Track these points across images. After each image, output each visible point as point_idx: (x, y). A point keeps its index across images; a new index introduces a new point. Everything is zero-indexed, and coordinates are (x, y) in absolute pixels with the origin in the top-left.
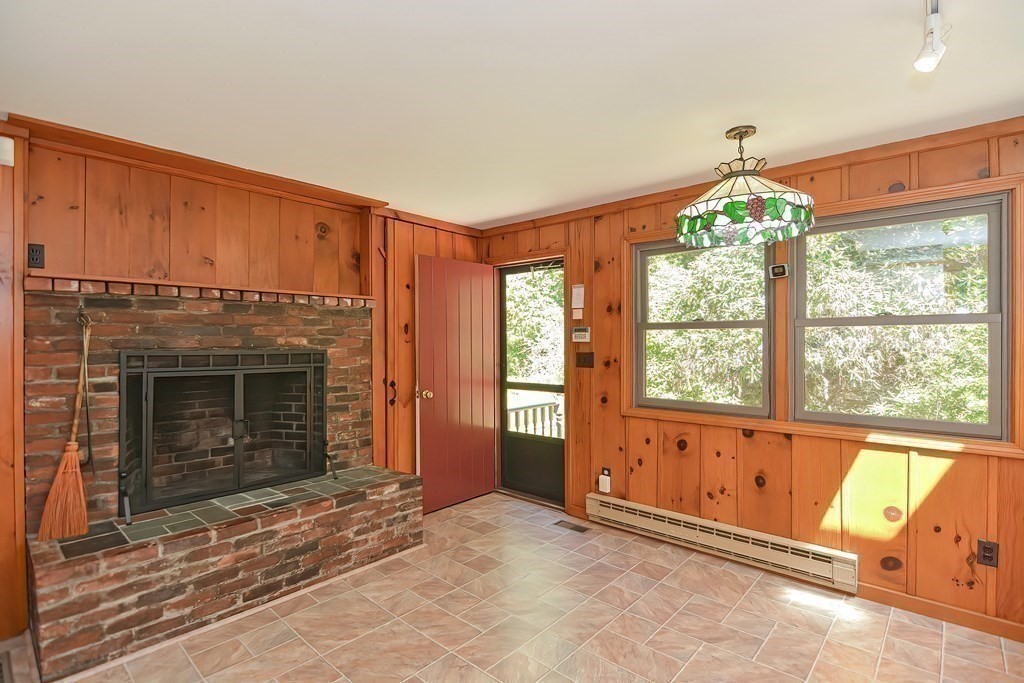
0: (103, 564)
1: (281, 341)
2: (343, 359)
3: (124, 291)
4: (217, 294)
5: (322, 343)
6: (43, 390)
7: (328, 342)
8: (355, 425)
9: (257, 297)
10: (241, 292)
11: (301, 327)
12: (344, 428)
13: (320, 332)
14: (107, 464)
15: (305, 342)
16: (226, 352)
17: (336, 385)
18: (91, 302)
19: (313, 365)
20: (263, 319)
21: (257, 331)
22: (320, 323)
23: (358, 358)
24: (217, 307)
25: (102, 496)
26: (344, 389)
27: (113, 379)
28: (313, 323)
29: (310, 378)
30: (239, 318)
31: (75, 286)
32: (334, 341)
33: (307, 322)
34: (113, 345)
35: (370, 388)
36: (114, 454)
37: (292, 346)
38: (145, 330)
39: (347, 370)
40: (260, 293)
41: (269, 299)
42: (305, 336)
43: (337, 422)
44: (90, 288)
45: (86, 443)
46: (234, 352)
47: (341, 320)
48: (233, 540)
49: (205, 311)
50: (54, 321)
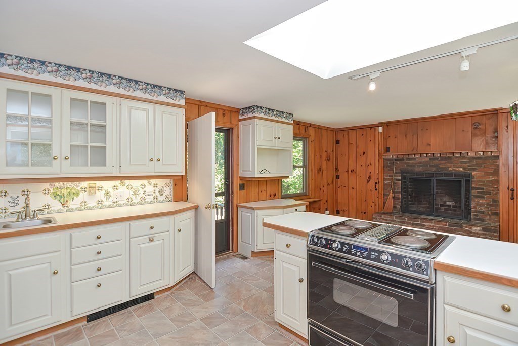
0: (383, 216)
1: (450, 169)
2: (482, 177)
3: (401, 157)
4: (425, 155)
5: (469, 170)
6: (387, 179)
7: (474, 170)
8: (488, 205)
9: (439, 155)
10: (433, 154)
11: (460, 164)
12: (482, 205)
13: (469, 166)
14: (398, 198)
15: (462, 169)
16: (430, 172)
17: (478, 187)
18: (395, 160)
19: (465, 178)
20: (443, 162)
21: (441, 166)
22: (469, 162)
23: (490, 177)
24: (427, 159)
25: (398, 206)
26: (483, 189)
27: (400, 178)
28: (466, 162)
29: (463, 183)
30: (435, 162)
31: (391, 156)
32: (476, 169)
33: (462, 162)
34: (400, 170)
35: (499, 190)
36: (400, 196)
37: (456, 171)
38: (408, 166)
39: (484, 181)
40: (440, 154)
41: (443, 155)
42: (461, 167)
43: (478, 201)
44: (394, 156)
45: (394, 192)
46: (433, 172)
47: (480, 161)
48: (412, 222)
49: (424, 160)
50: (389, 164)
